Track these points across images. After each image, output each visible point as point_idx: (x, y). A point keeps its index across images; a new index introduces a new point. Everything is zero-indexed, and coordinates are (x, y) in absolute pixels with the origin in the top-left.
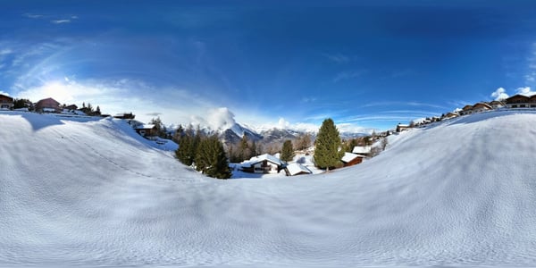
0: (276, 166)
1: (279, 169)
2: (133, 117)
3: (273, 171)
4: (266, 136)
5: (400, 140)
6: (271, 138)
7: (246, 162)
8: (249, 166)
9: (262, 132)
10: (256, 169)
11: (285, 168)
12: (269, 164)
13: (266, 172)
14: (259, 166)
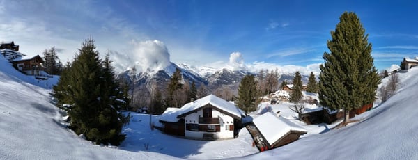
0: (230, 120)
1: (237, 126)
2: (17, 48)
3: (225, 133)
4: (212, 81)
5: (410, 79)
6: (219, 84)
7: (171, 110)
8: (175, 120)
9: (207, 75)
10: (190, 127)
11: (250, 123)
12: (215, 114)
13: (210, 136)
14: (193, 119)
